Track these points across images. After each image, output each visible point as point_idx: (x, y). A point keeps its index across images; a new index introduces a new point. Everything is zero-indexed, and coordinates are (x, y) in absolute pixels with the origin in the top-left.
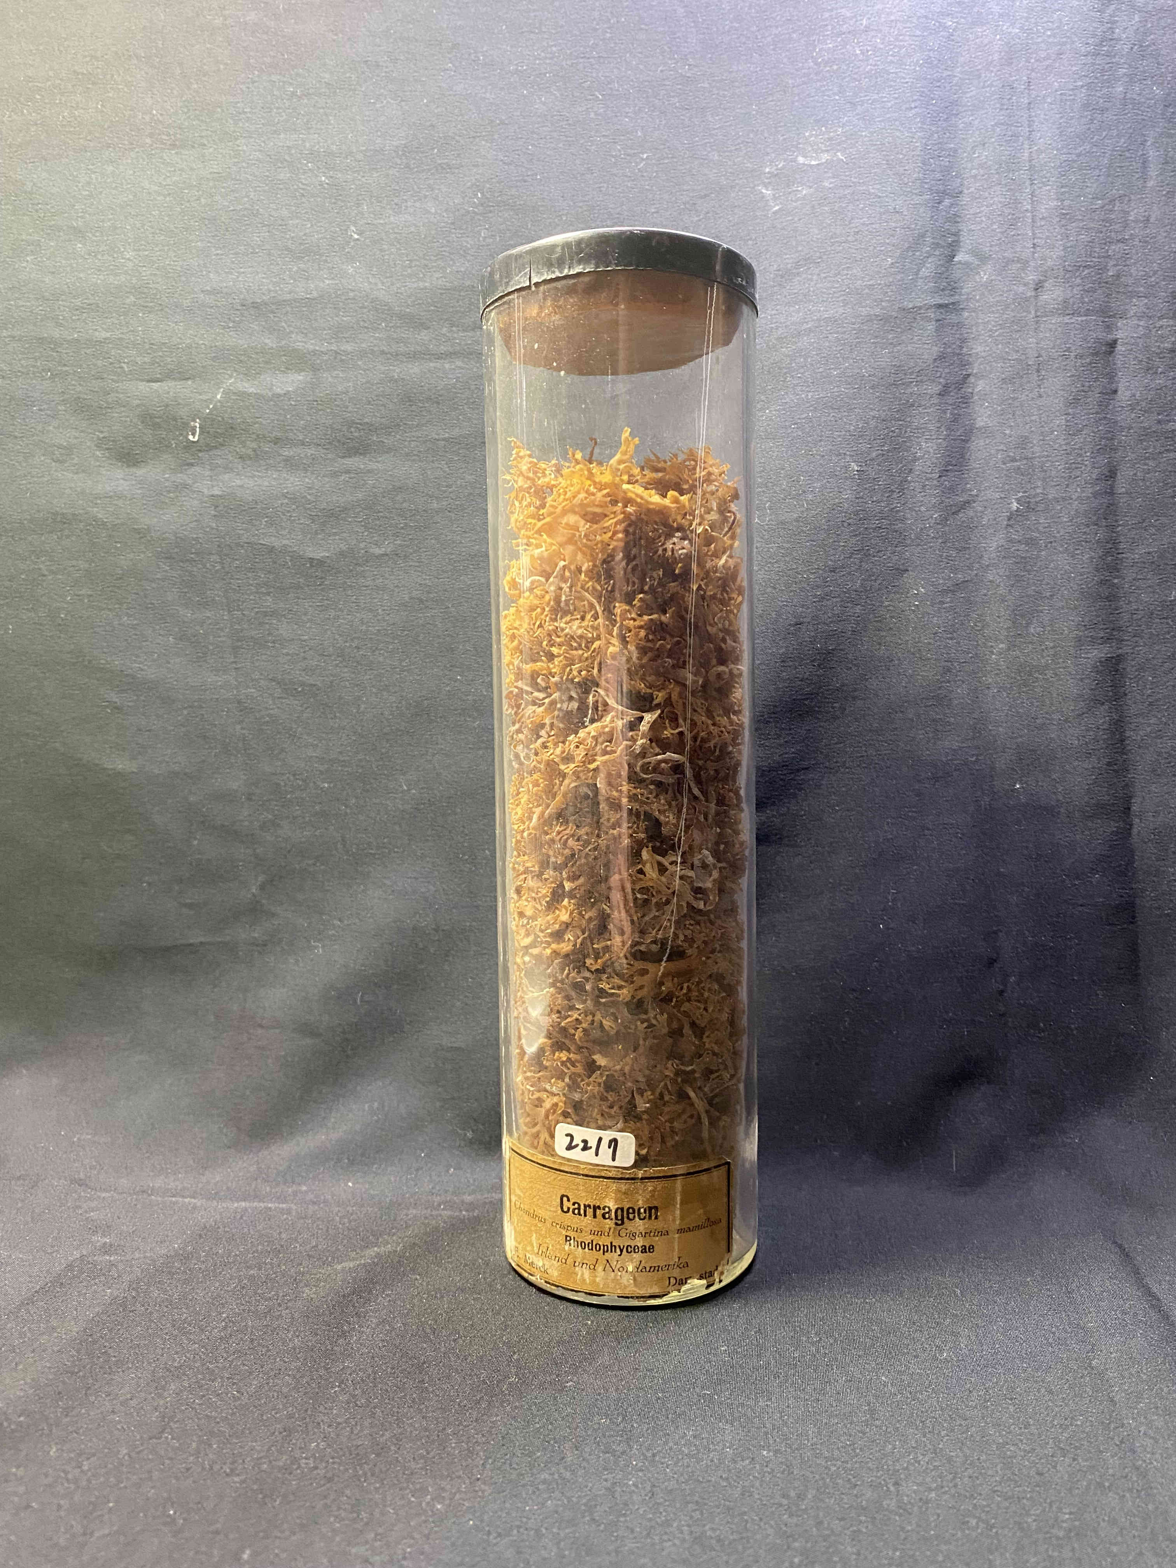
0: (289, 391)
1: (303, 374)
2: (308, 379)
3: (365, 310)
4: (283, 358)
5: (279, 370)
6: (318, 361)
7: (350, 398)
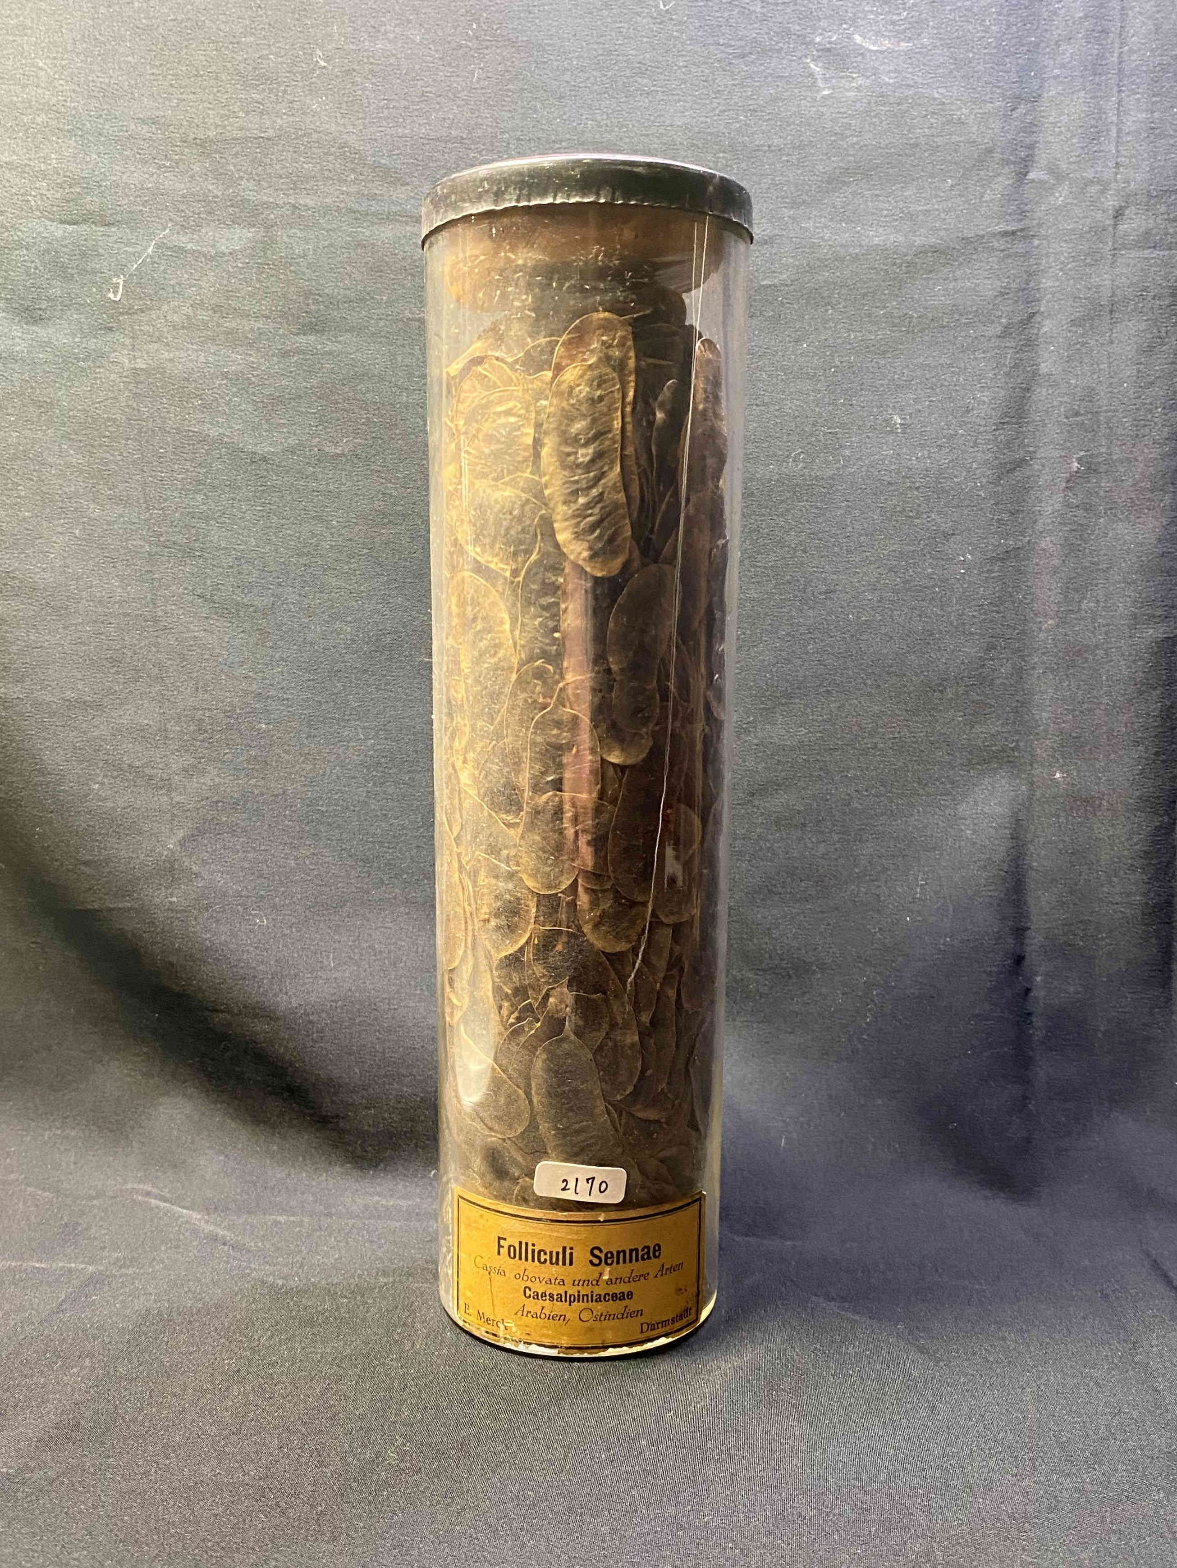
0: (234, 250)
1: (253, 230)
2: (259, 237)
3: (331, 158)
4: (230, 210)
5: (224, 223)
6: (272, 216)
7: (309, 264)
